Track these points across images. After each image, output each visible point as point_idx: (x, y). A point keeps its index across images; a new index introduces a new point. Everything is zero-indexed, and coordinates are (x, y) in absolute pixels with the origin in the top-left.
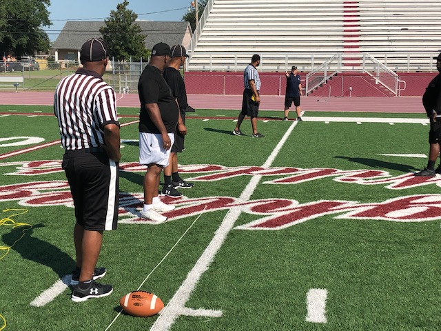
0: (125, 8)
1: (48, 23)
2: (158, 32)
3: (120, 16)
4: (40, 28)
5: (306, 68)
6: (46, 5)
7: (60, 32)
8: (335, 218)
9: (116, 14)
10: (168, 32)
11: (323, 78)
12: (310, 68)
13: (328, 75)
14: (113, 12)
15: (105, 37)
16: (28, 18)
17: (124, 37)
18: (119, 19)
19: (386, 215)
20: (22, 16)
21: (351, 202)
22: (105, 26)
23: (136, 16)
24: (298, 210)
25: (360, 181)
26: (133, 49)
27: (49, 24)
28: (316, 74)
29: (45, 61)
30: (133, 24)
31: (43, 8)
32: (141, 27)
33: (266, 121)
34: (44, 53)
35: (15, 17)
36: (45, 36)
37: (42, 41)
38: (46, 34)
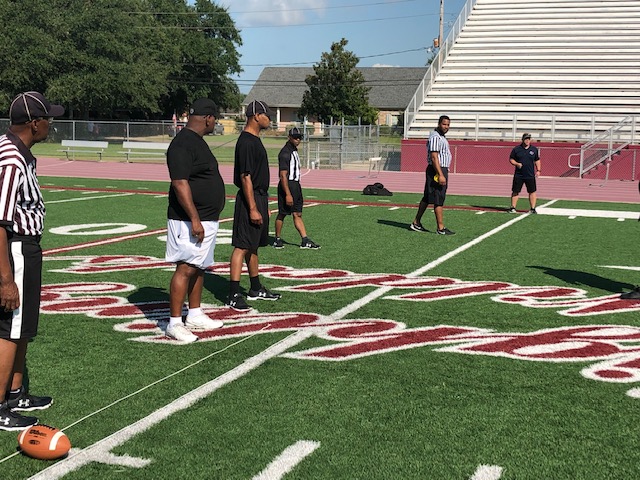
0: (342, 49)
1: (237, 69)
2: (389, 83)
3: (335, 60)
4: (228, 76)
5: (583, 136)
6: (235, 45)
7: (254, 83)
8: (436, 350)
9: (329, 58)
10: (403, 82)
11: (606, 153)
12: (589, 136)
13: (615, 147)
14: (325, 55)
15: (312, 89)
16: (210, 62)
17: (338, 90)
18: (333, 64)
19: (515, 351)
20: (203, 60)
21: (484, 330)
22: (313, 74)
23: (358, 61)
24: (394, 337)
25: (529, 302)
26: (350, 107)
27: (239, 71)
28: (597, 146)
29: (233, 123)
30: (353, 71)
31: (231, 49)
32: (364, 74)
33: (481, 213)
34: (233, 110)
35: (193, 62)
36: (234, 88)
37: (231, 95)
38: (236, 85)
